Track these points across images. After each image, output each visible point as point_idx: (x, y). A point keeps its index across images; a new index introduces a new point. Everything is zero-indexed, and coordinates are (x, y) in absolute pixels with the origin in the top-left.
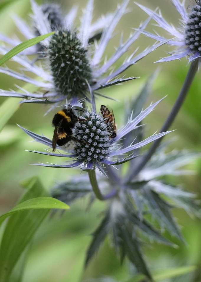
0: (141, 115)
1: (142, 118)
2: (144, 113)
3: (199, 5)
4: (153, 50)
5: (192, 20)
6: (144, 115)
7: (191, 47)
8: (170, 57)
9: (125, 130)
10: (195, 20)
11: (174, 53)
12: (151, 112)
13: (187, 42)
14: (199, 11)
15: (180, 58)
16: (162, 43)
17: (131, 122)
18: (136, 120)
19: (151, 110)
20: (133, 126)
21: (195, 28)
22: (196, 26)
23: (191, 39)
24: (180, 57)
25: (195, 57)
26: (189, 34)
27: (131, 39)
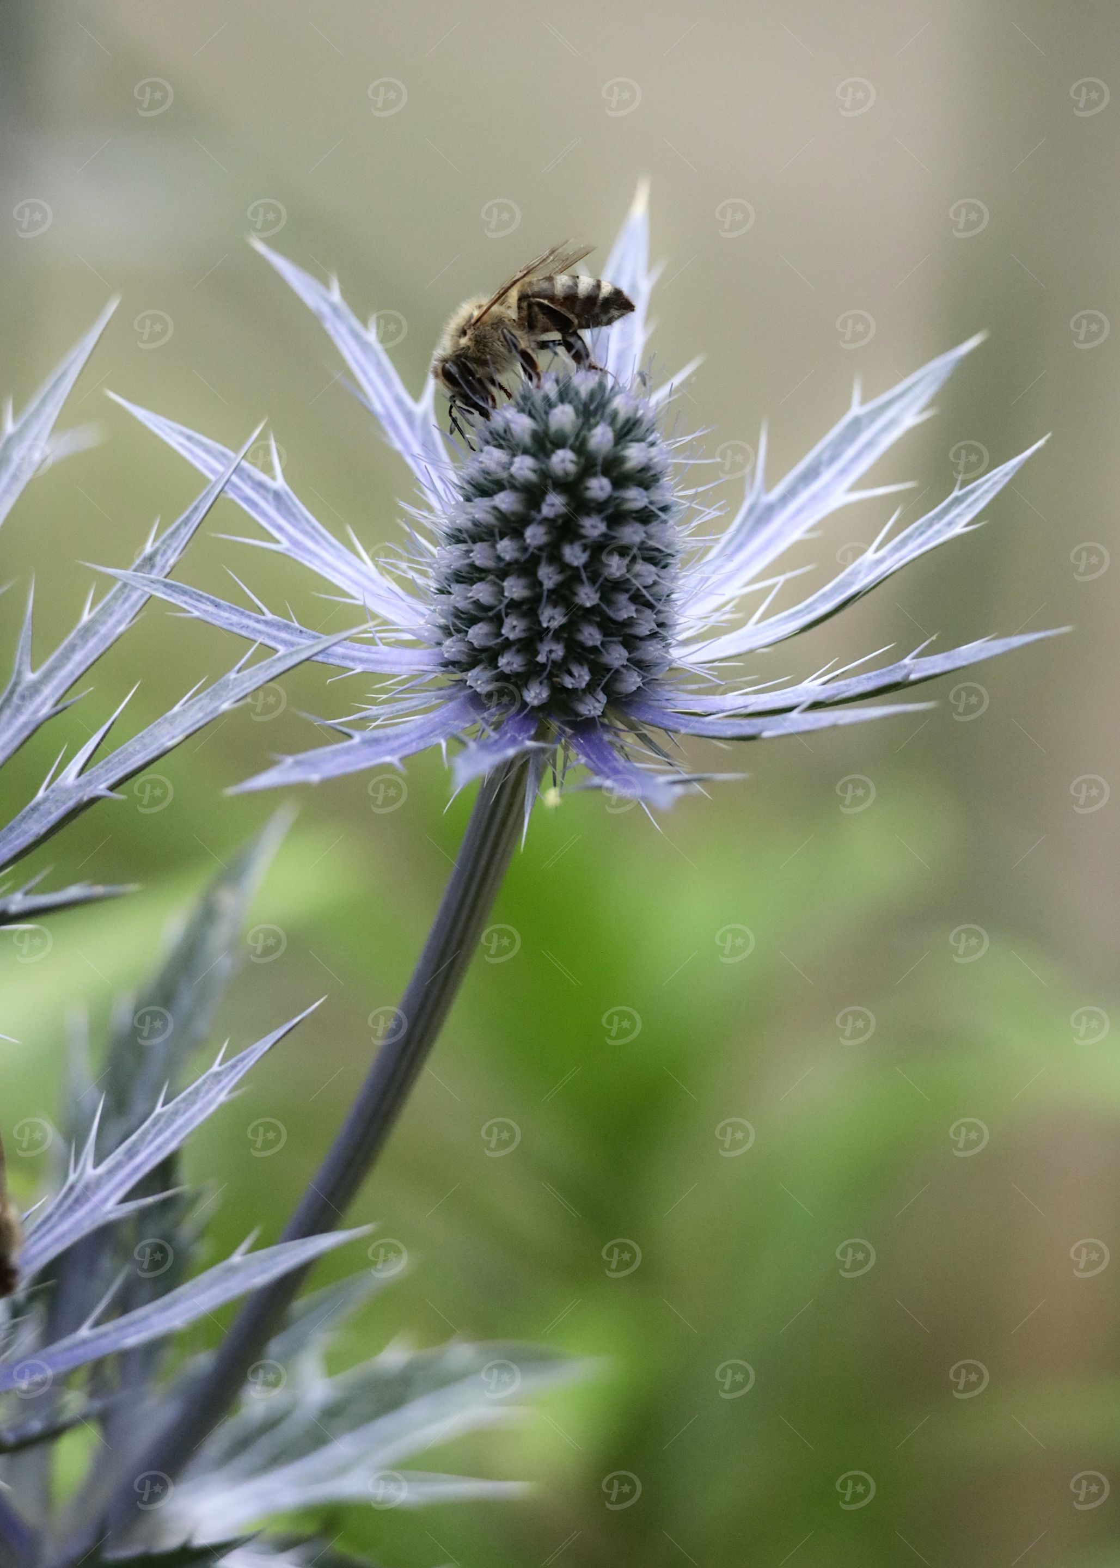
0: (154, 1131)
1: (159, 1148)
2: (176, 1113)
3: (522, 410)
4: (225, 706)
5: (481, 510)
6: (174, 1127)
7: (479, 679)
8: (335, 754)
9: (49, 1231)
10: (495, 508)
11: (361, 724)
12: (221, 1106)
13: (452, 648)
14: (526, 452)
15: (401, 759)
16: (285, 657)
17: (91, 1172)
18: (119, 1166)
19: (220, 1096)
20: (105, 1200)
21: (499, 558)
22: (506, 548)
23: (478, 634)
24: (400, 747)
25: (498, 750)
26: (461, 597)
27: (87, 632)
